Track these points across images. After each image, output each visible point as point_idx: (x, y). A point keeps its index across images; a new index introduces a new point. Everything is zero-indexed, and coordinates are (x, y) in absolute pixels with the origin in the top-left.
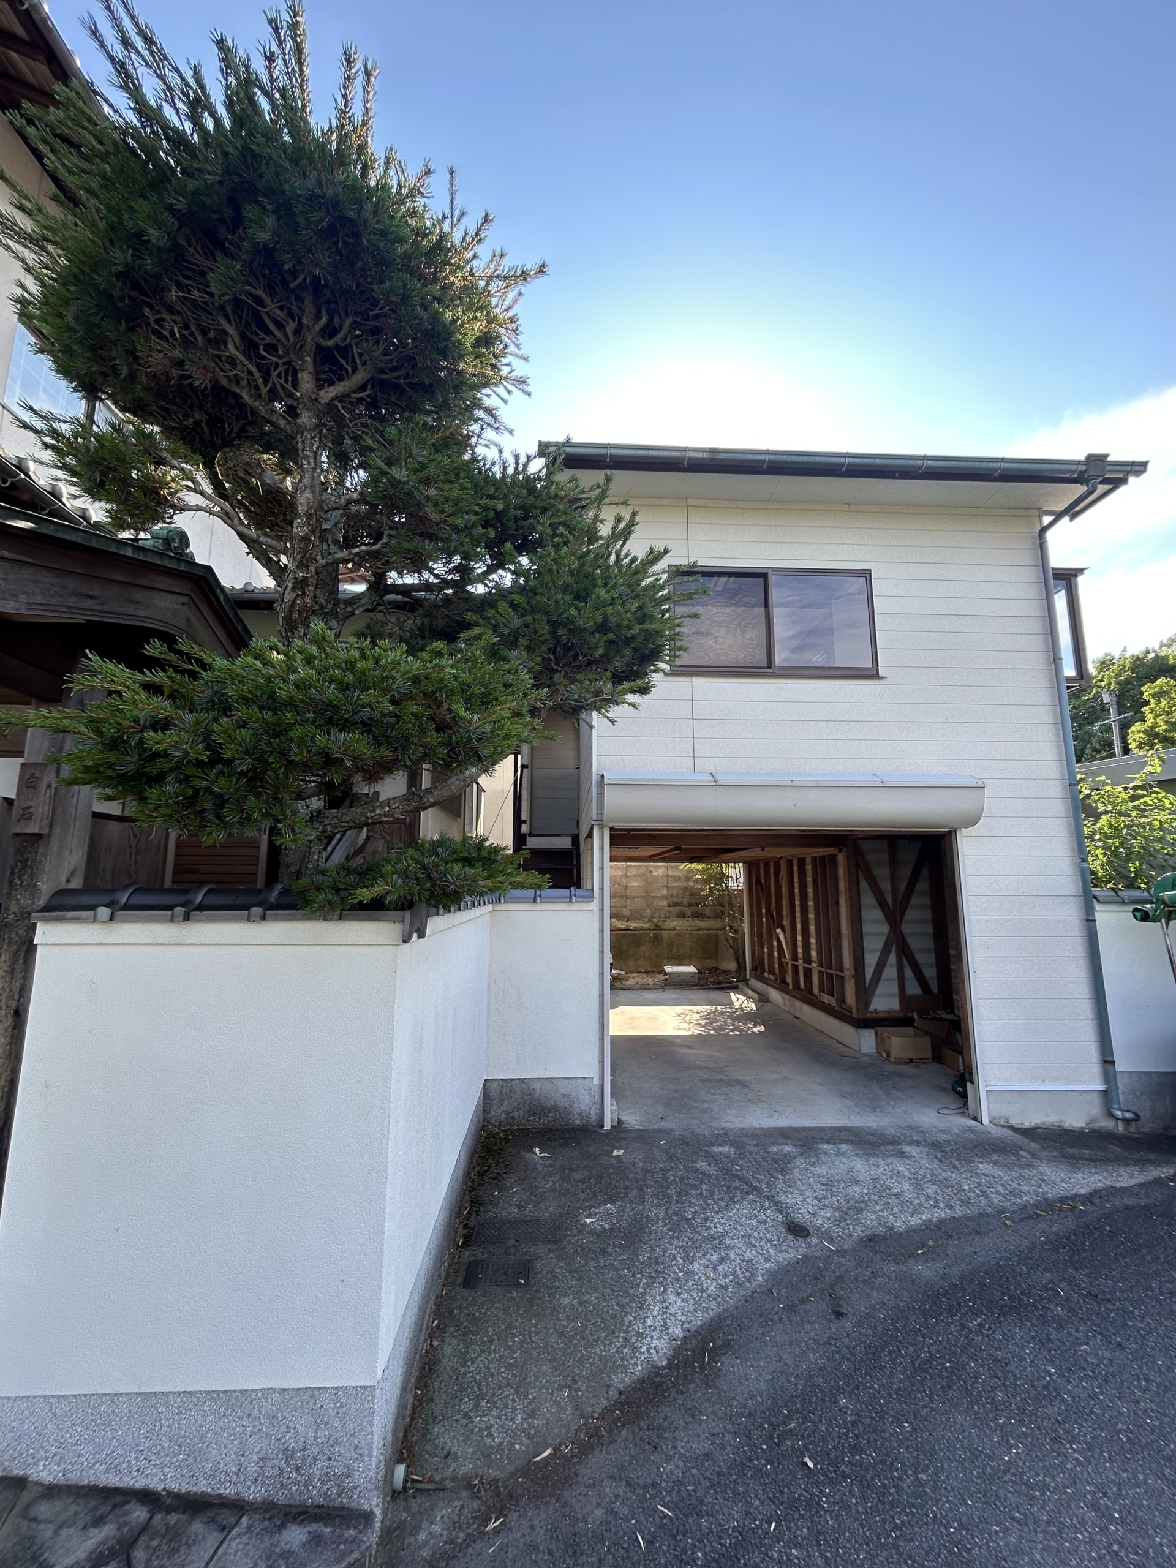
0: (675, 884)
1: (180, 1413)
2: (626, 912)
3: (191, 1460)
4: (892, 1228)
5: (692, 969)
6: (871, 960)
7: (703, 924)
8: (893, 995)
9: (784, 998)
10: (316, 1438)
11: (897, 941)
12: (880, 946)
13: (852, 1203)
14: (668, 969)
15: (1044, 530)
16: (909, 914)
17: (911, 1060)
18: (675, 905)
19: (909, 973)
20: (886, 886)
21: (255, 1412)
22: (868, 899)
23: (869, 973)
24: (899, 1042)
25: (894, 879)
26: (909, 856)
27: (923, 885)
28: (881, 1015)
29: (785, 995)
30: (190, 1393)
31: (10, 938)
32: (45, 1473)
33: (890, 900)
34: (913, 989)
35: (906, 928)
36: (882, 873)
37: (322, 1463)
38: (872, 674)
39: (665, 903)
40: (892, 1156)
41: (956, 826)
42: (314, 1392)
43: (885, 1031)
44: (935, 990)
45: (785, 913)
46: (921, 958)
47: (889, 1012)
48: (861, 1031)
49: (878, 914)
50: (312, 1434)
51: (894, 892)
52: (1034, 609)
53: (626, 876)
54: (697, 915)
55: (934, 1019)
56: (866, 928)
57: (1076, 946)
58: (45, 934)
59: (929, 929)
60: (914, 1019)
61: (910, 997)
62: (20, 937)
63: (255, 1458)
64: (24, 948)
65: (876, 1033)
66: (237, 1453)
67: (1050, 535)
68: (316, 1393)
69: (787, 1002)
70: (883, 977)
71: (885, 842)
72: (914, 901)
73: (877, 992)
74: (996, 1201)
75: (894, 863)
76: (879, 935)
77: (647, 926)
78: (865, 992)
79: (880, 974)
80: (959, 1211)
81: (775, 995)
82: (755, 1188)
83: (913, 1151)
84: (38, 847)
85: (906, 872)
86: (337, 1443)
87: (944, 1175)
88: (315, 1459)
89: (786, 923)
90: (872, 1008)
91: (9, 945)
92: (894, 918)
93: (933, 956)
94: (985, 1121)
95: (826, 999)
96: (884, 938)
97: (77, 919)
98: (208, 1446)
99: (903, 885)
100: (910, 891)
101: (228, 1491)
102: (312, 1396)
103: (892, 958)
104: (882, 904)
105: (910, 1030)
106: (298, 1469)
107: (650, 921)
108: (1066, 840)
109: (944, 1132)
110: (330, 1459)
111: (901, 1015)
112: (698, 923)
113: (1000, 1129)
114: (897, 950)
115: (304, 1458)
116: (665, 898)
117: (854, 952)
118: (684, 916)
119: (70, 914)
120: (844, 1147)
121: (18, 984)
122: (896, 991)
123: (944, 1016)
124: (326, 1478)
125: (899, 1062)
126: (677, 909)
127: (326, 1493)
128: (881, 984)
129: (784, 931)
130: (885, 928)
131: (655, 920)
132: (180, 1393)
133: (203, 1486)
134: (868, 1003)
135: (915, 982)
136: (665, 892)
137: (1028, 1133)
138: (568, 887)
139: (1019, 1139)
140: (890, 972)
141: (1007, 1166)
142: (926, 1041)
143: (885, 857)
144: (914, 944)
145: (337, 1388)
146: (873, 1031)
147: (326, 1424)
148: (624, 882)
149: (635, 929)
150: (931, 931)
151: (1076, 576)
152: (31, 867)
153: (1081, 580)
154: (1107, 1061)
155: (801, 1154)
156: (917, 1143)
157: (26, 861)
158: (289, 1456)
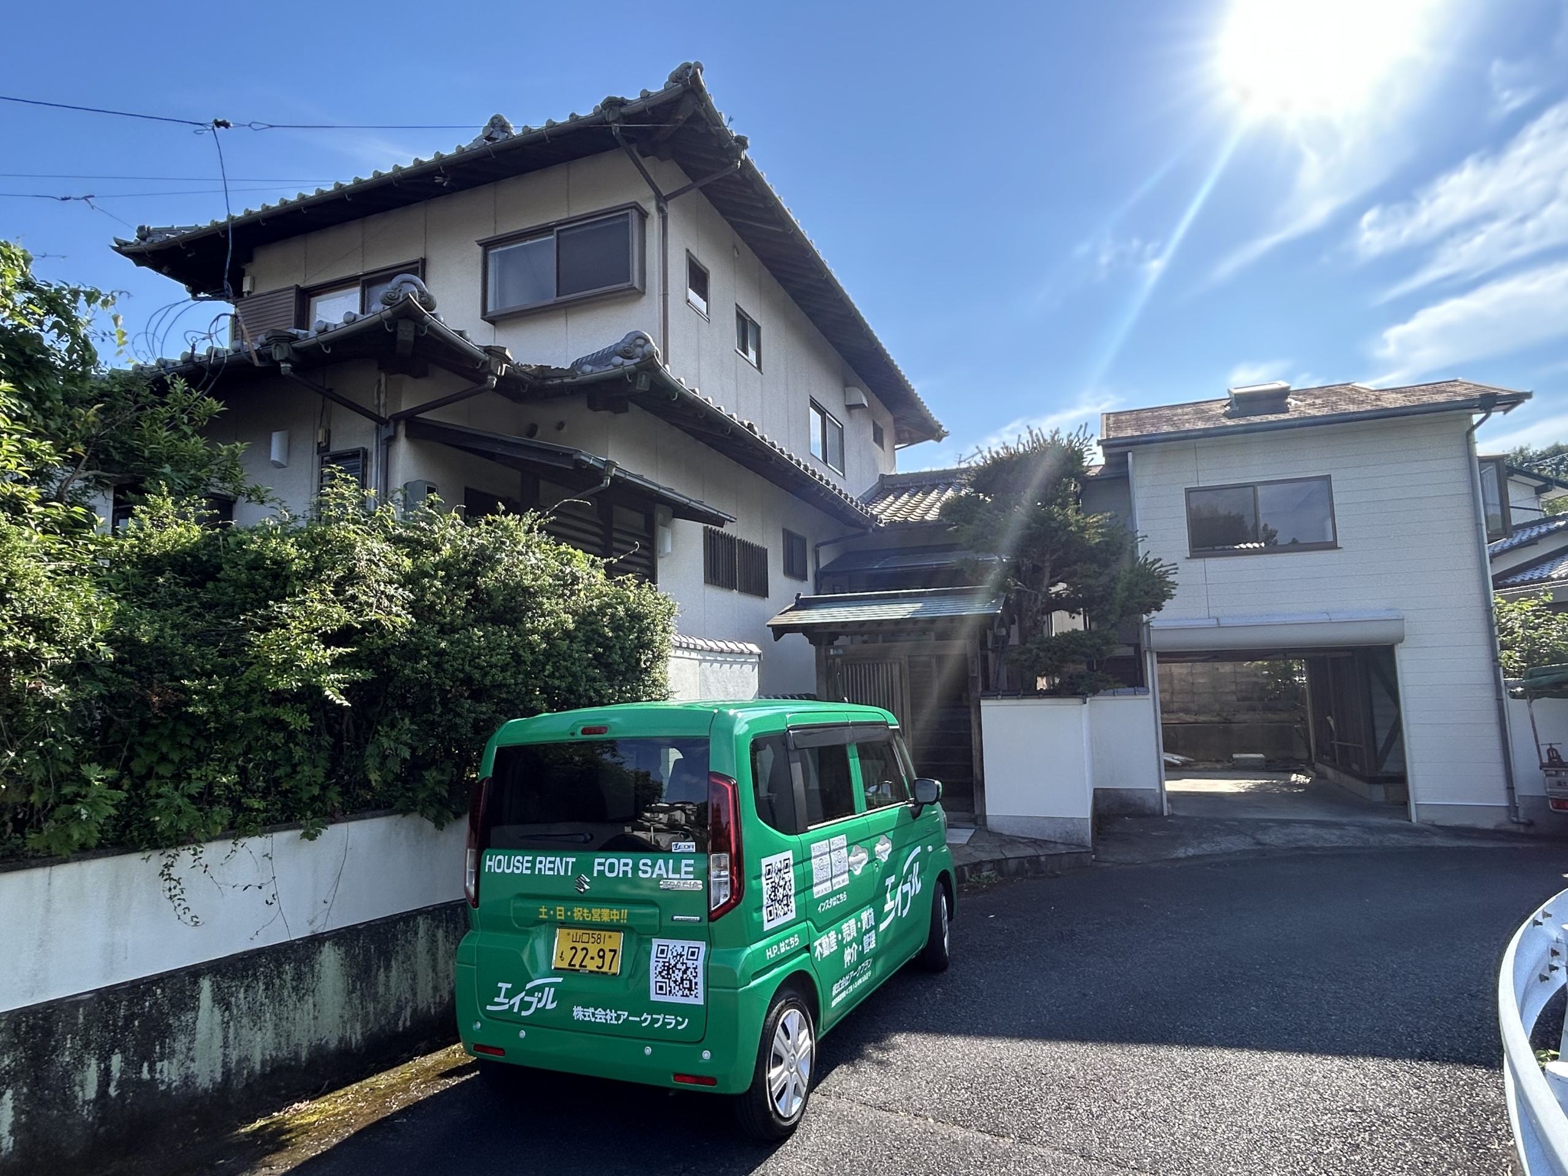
0: (1244, 680)
1: (1037, 822)
2: (1194, 707)
5: (1261, 756)
6: (1382, 735)
7: (1276, 717)
9: (1335, 774)
14: (1236, 756)
15: (1473, 429)
18: (1244, 699)
21: (1057, 823)
22: (1379, 689)
23: (1380, 745)
28: (1391, 775)
29: (1335, 771)
32: (1007, 833)
36: (1389, 670)
38: (1333, 546)
39: (1234, 698)
47: (1398, 773)
48: (1372, 786)
49: (1388, 700)
50: (1072, 828)
52: (1463, 488)
53: (1192, 674)
54: (1267, 709)
56: (1377, 711)
57: (1493, 717)
62: (976, 704)
63: (1058, 833)
64: (978, 707)
65: (1385, 788)
66: (1054, 832)
69: (1337, 776)
70: (1393, 747)
73: (1388, 759)
76: (1389, 716)
77: (1216, 719)
78: (1376, 758)
79: (1390, 745)
81: (1330, 772)
83: (1350, 828)
86: (1080, 831)
88: (1074, 834)
89: (1332, 712)
90: (1384, 769)
91: (973, 706)
94: (1414, 820)
98: (1046, 829)
104: (1390, 692)
106: (1070, 836)
107: (1218, 715)
108: (1485, 647)
109: (1380, 824)
110: (1078, 834)
112: (1271, 716)
113: (1422, 825)
116: (1233, 693)
117: (1365, 729)
118: (1254, 710)
120: (1307, 825)
121: (977, 716)
124: (1078, 839)
126: (1247, 703)
127: (1078, 842)
128: (1391, 752)
131: (1224, 714)
134: (1379, 766)
136: (1233, 688)
138: (1134, 686)
139: (1432, 829)
146: (1382, 786)
147: (1076, 826)
148: (1190, 679)
149: (1204, 722)
151: (1503, 459)
152: (975, 685)
154: (1510, 788)
155: (1280, 826)
156: (1356, 826)
158: (1068, 833)
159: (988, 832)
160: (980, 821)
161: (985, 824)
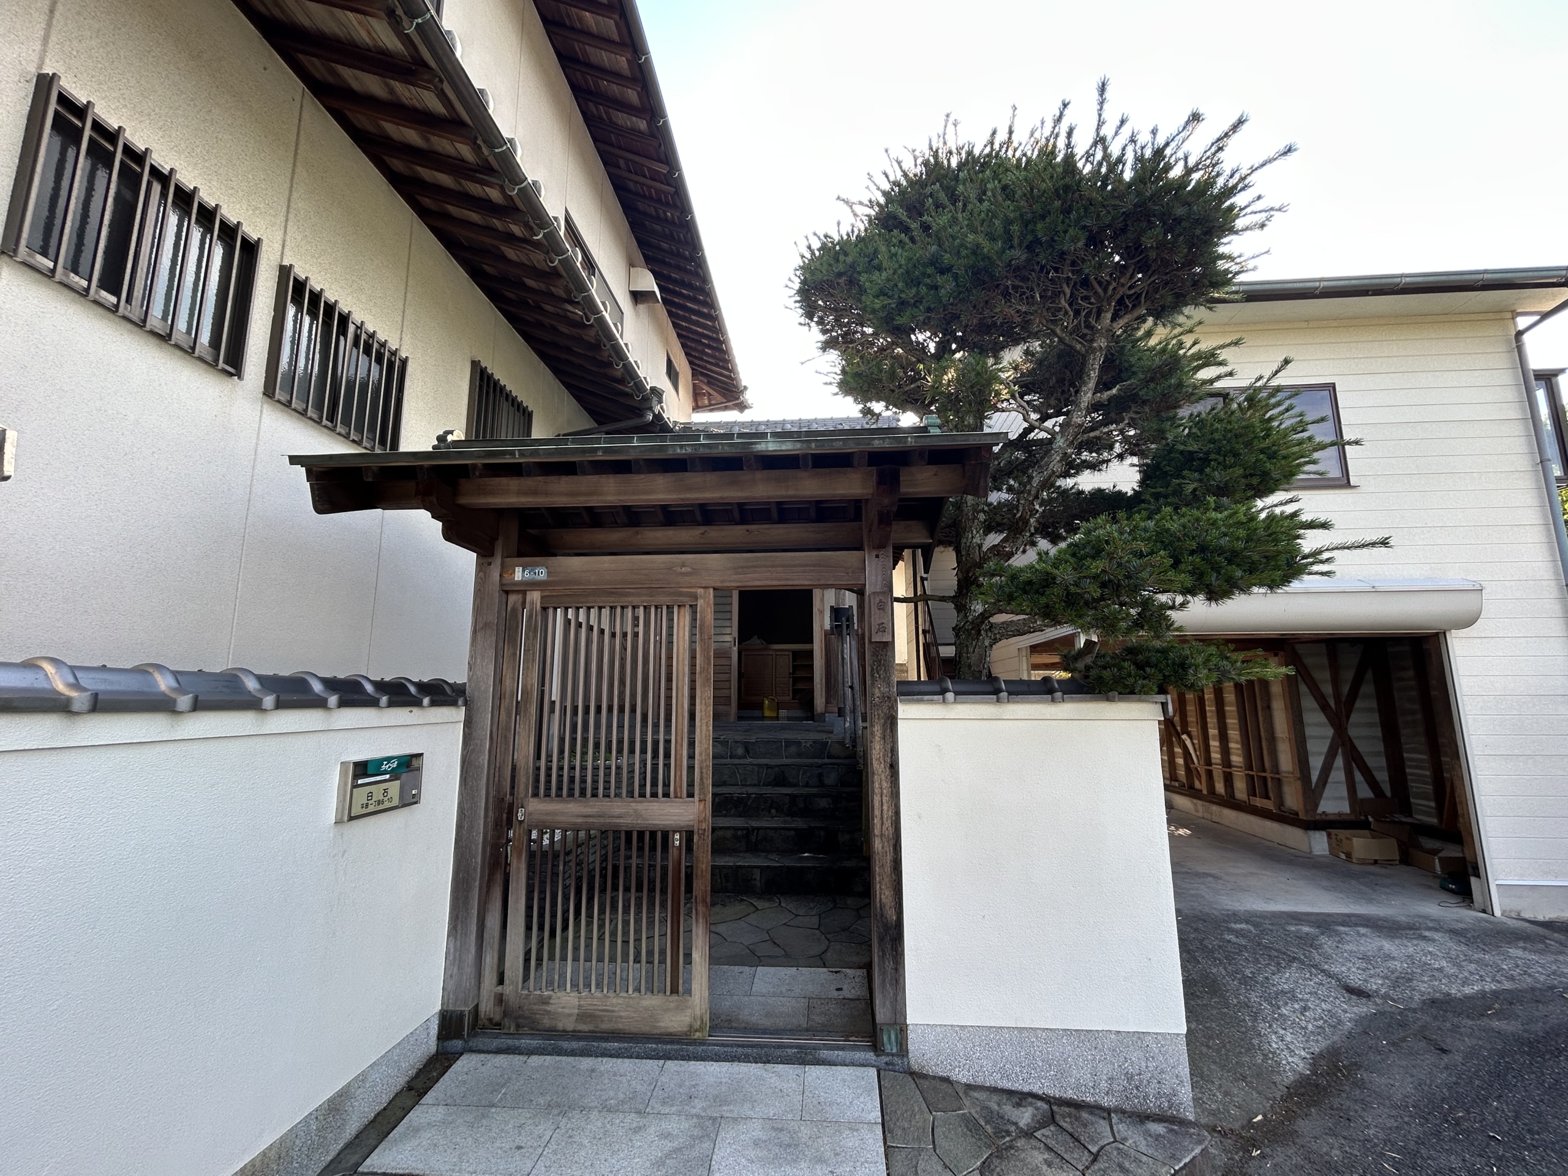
1: (1046, 1043)
3: (1059, 1075)
4: (1449, 995)
6: (1316, 763)
8: (1342, 798)
9: (1195, 805)
10: (1147, 1067)
11: (1342, 742)
12: (1325, 749)
13: (1396, 974)
15: (1520, 334)
16: (1354, 718)
17: (1376, 862)
19: (1358, 777)
20: (1327, 689)
21: (1100, 1046)
22: (1308, 702)
23: (1315, 776)
24: (1360, 844)
25: (1336, 682)
26: (1350, 660)
27: (1368, 688)
28: (1331, 818)
29: (1195, 801)
30: (1051, 1030)
31: (879, 715)
32: (962, 1076)
33: (1332, 703)
34: (1364, 792)
35: (1353, 732)
36: (1323, 677)
37: (1154, 1084)
38: (1343, 483)
40: (1414, 938)
41: (1444, 627)
42: (1140, 1035)
43: (1342, 834)
44: (1389, 794)
45: (1192, 718)
46: (1371, 762)
47: (1340, 814)
48: (1311, 833)
49: (1322, 718)
50: (1144, 1064)
51: (1337, 695)
52: (1514, 412)
55: (1393, 822)
56: (1309, 731)
58: (905, 711)
59: (1378, 732)
60: (1370, 823)
61: (1362, 800)
62: (885, 714)
63: (1105, 1078)
64: (889, 721)
65: (1329, 835)
66: (1091, 1074)
67: (1526, 337)
68: (1142, 1036)
69: (1200, 808)
70: (1330, 780)
71: (1323, 645)
72: (1358, 704)
73: (1325, 795)
74: (1541, 979)
75: (1334, 668)
76: (1322, 738)
78: (1312, 793)
79: (1327, 777)
80: (1508, 985)
82: (1294, 958)
83: (1437, 936)
84: (887, 652)
85: (1348, 675)
86: (1162, 1072)
87: (1476, 956)
88: (1149, 1082)
89: (1194, 730)
90: (1320, 810)
91: (878, 719)
92: (1338, 719)
93: (1384, 759)
94: (1498, 912)
95: (1259, 802)
96: (1328, 742)
97: (931, 702)
98: (1070, 1067)
99: (1346, 689)
100: (1354, 694)
101: (1089, 1099)
102: (1139, 1038)
103: (1339, 762)
104: (1324, 707)
105: (1367, 832)
106: (1137, 1088)
109: (1458, 921)
110: (1159, 1082)
111: (1353, 817)
113: (1514, 921)
114: (1344, 754)
115: (1141, 1081)
117: (1299, 755)
119: (926, 697)
120: (1362, 930)
121: (889, 746)
122: (1345, 794)
123: (1404, 819)
124: (1159, 1095)
125: (1363, 862)
127: (1160, 1106)
128: (1328, 786)
129: (1191, 738)
130: (1330, 732)
132: (1044, 1030)
133: (1070, 1094)
134: (1316, 806)
135: (1365, 786)
137: (1549, 925)
139: (1540, 930)
140: (1338, 775)
141: (1540, 952)
142: (1393, 842)
143: (1325, 661)
144: (1362, 747)
145: (1157, 1034)
146: (1324, 833)
147: (1153, 1058)
150: (1380, 734)
151: (1556, 375)
152: (884, 665)
153: (1561, 379)
155: (1323, 934)
156: (1436, 930)
157: (880, 661)
158: (1130, 1078)
159: (912, 1074)
160: (889, 1043)
161: (903, 1050)
